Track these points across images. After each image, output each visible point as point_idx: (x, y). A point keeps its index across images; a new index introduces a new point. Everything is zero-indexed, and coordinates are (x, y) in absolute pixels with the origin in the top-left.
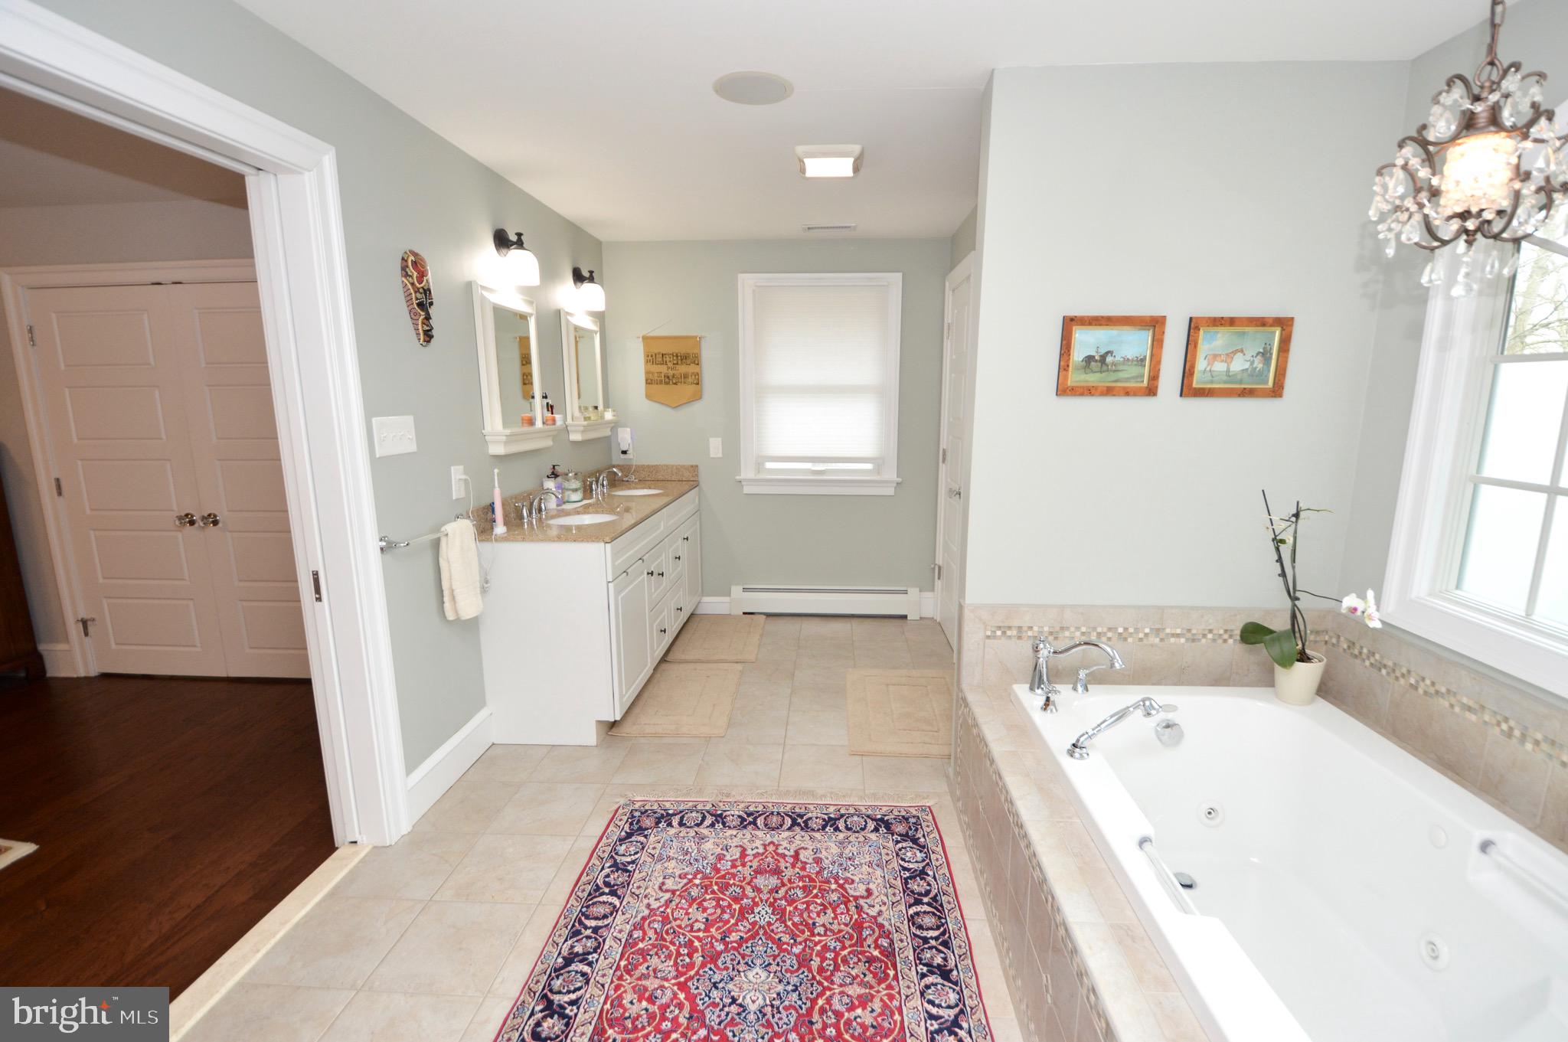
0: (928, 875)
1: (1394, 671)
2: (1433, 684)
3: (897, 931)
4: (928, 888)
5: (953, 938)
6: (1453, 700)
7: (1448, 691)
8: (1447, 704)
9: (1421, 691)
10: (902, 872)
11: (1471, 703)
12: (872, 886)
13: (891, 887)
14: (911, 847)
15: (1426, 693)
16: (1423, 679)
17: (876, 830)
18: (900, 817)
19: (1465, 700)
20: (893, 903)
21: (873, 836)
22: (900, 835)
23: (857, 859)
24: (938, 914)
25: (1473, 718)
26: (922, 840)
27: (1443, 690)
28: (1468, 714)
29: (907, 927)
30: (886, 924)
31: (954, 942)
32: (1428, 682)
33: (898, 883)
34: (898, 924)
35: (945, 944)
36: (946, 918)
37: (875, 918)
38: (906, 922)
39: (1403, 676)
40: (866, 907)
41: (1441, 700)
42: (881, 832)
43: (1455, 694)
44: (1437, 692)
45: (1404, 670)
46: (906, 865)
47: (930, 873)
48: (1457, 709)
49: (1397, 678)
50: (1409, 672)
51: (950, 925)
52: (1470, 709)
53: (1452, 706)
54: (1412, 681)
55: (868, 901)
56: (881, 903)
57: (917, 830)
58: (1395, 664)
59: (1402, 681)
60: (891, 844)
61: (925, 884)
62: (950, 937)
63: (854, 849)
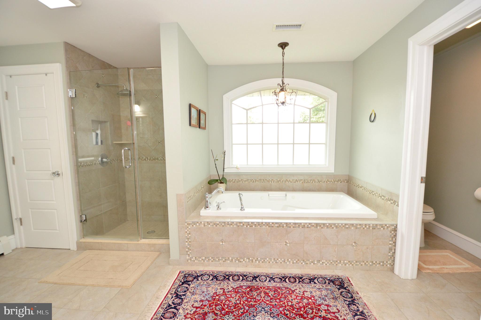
0: (216, 275)
1: (229, 181)
2: (238, 180)
3: (240, 284)
4: (222, 276)
5: (243, 274)
6: (242, 181)
7: (241, 180)
8: (242, 182)
9: (236, 182)
10: (214, 280)
11: (246, 180)
12: (219, 288)
13: (220, 284)
14: (202, 277)
15: (237, 182)
16: (236, 180)
17: (189, 285)
18: (184, 278)
19: (245, 180)
20: (228, 284)
21: (191, 286)
22: (194, 279)
23: (204, 290)
24: (233, 276)
25: (247, 182)
26: (198, 275)
27: (240, 180)
28: (246, 182)
29: (238, 282)
30: (236, 286)
31: (245, 274)
32: (237, 180)
33: (218, 282)
34: (237, 284)
35: (245, 276)
36: (236, 274)
37: (233, 289)
38: (236, 282)
39: (231, 181)
40: (229, 290)
41: (240, 182)
42: (190, 283)
43: (243, 180)
44: (239, 181)
45: (231, 180)
46: (210, 279)
47: (215, 275)
48: (244, 182)
49: (230, 182)
50: (233, 180)
51: (238, 274)
52: (246, 181)
53: (243, 182)
54: (234, 181)
55: (226, 289)
56: (227, 287)
57: (193, 275)
58: (229, 180)
59: (231, 182)
60: (198, 282)
61: (220, 276)
62: (243, 275)
63: (198, 291)
